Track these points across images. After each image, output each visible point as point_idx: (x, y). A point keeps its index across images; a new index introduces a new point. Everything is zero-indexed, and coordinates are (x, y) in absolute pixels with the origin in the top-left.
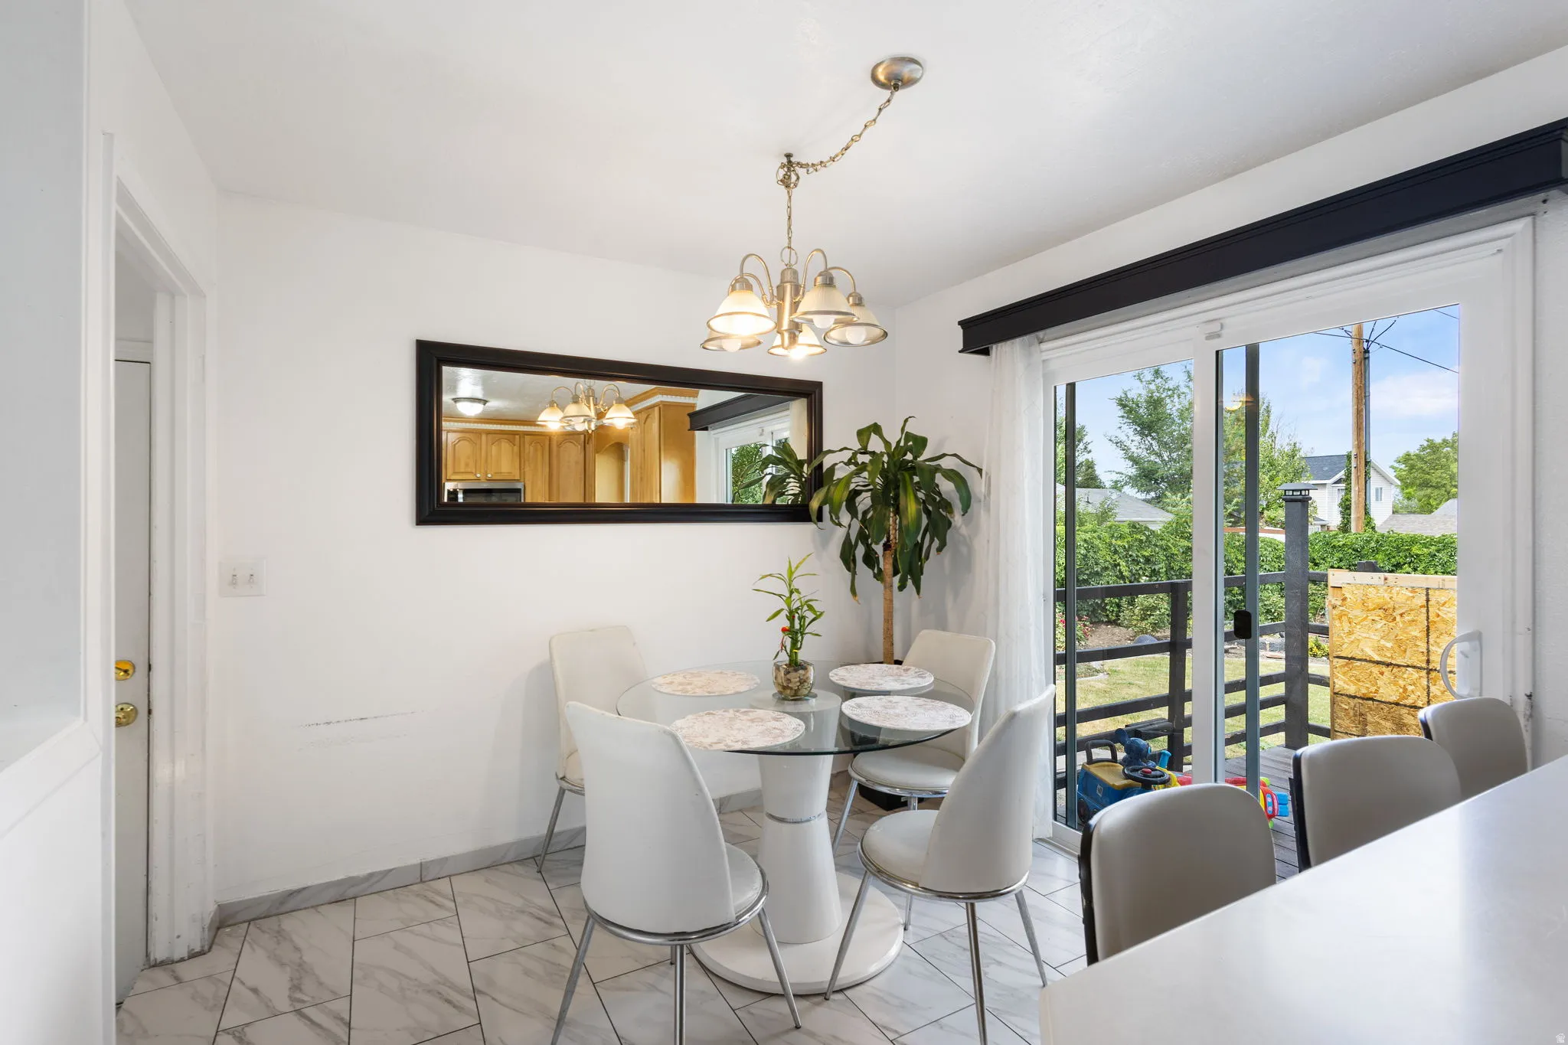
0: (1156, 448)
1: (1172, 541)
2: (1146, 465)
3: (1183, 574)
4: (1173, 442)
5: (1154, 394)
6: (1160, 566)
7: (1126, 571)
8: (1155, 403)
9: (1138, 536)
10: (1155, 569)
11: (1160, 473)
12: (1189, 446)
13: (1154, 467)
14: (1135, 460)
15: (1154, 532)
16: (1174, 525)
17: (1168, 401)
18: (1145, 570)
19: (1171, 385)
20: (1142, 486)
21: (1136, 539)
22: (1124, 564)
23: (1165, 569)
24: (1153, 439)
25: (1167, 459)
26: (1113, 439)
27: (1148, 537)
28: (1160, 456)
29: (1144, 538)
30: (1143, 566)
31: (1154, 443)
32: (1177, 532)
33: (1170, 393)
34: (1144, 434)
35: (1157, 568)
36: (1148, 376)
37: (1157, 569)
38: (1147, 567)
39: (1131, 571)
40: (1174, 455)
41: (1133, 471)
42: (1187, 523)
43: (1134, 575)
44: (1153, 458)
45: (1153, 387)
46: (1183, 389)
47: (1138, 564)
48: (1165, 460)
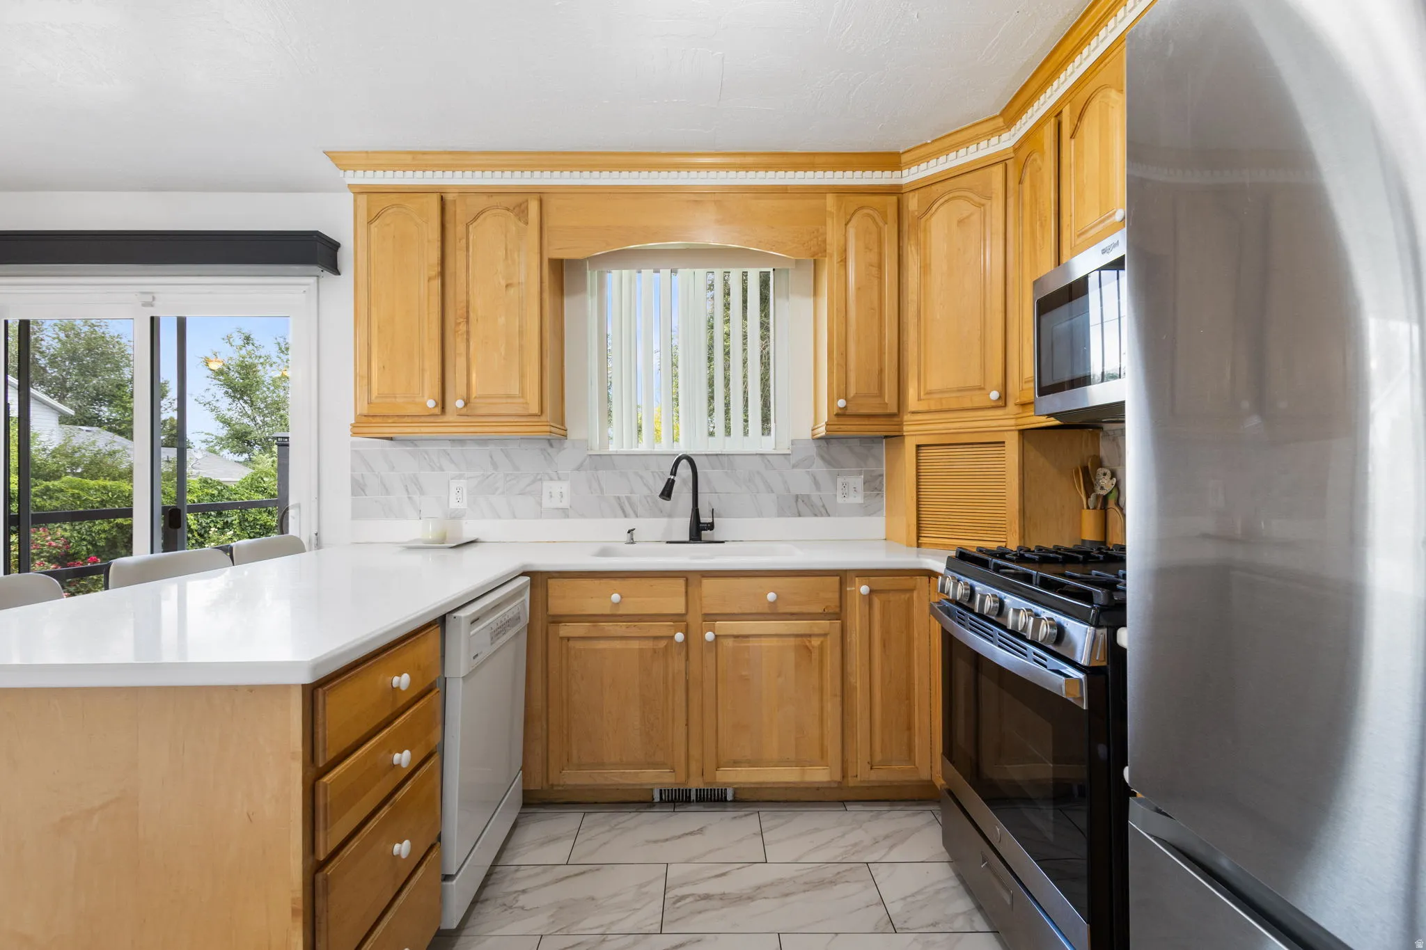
0: (250, 412)
1: (246, 495)
2: (237, 427)
3: (257, 525)
4: (266, 407)
5: (246, 360)
6: (233, 518)
7: (194, 524)
8: (247, 370)
9: (210, 491)
10: (227, 522)
11: (253, 435)
12: (282, 412)
13: (248, 430)
14: (226, 422)
15: (227, 487)
16: (249, 481)
17: (260, 367)
18: (217, 522)
19: (262, 352)
20: (233, 447)
21: (207, 494)
22: (192, 517)
23: (238, 521)
24: (245, 402)
25: (261, 423)
26: (200, 399)
27: (220, 492)
28: (254, 419)
29: (215, 492)
30: (214, 519)
31: (246, 407)
32: (251, 487)
33: (262, 360)
34: (235, 397)
35: (229, 520)
36: (238, 341)
37: (229, 522)
38: (218, 520)
39: (201, 524)
40: (268, 419)
41: (223, 432)
42: (262, 479)
43: (204, 528)
44: (246, 420)
45: (243, 352)
46: (275, 359)
47: (209, 517)
48: (258, 423)
